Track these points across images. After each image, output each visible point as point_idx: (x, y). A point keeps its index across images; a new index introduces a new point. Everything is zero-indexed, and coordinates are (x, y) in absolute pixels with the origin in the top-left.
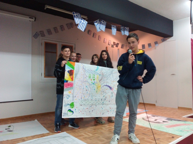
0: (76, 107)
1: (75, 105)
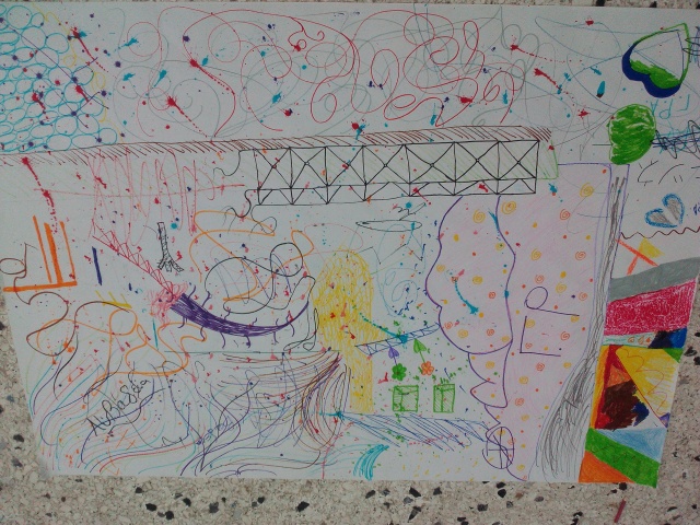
0: (592, 117)
1: (604, 135)
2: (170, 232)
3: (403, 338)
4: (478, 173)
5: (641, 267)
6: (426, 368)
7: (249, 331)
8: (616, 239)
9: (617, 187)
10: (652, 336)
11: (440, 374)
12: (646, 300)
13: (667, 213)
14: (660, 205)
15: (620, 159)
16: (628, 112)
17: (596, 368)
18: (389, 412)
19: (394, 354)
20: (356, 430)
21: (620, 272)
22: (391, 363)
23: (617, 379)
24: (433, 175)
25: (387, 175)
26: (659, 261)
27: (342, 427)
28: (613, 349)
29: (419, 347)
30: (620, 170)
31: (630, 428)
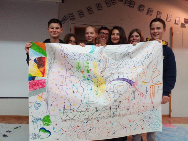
0: (55, 124)
1: (52, 121)
2: (133, 98)
3: (88, 79)
4: (75, 113)
5: (40, 95)
6: (82, 72)
7: (119, 79)
8: (46, 100)
9: (48, 111)
10: (36, 79)
11: (79, 71)
12: (38, 87)
13: (37, 106)
14: (39, 107)
15: (48, 116)
16: (48, 125)
17: (47, 72)
18: (90, 61)
19: (89, 76)
20: (96, 57)
21: (44, 93)
22: (90, 73)
23: (42, 69)
24: (83, 113)
25: (92, 113)
26: (37, 96)
27: (99, 58)
28: (43, 76)
29: (84, 77)
30: (48, 114)
31: (37, 57)
